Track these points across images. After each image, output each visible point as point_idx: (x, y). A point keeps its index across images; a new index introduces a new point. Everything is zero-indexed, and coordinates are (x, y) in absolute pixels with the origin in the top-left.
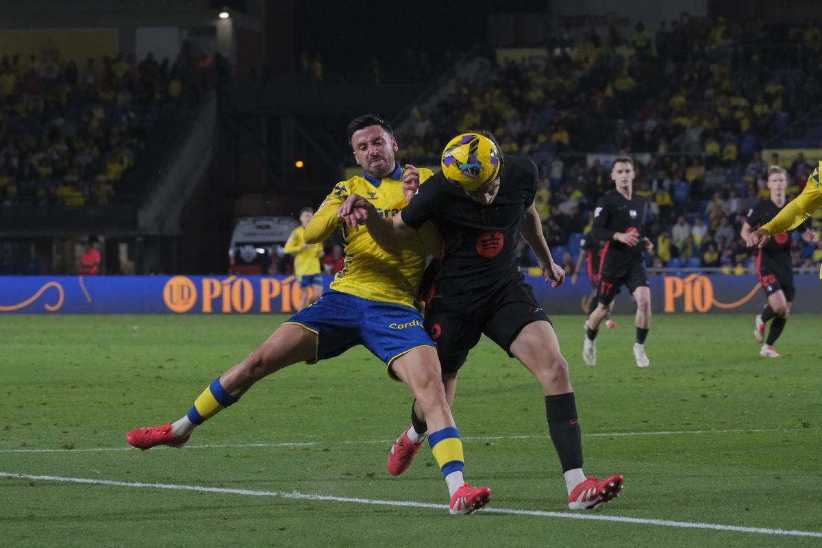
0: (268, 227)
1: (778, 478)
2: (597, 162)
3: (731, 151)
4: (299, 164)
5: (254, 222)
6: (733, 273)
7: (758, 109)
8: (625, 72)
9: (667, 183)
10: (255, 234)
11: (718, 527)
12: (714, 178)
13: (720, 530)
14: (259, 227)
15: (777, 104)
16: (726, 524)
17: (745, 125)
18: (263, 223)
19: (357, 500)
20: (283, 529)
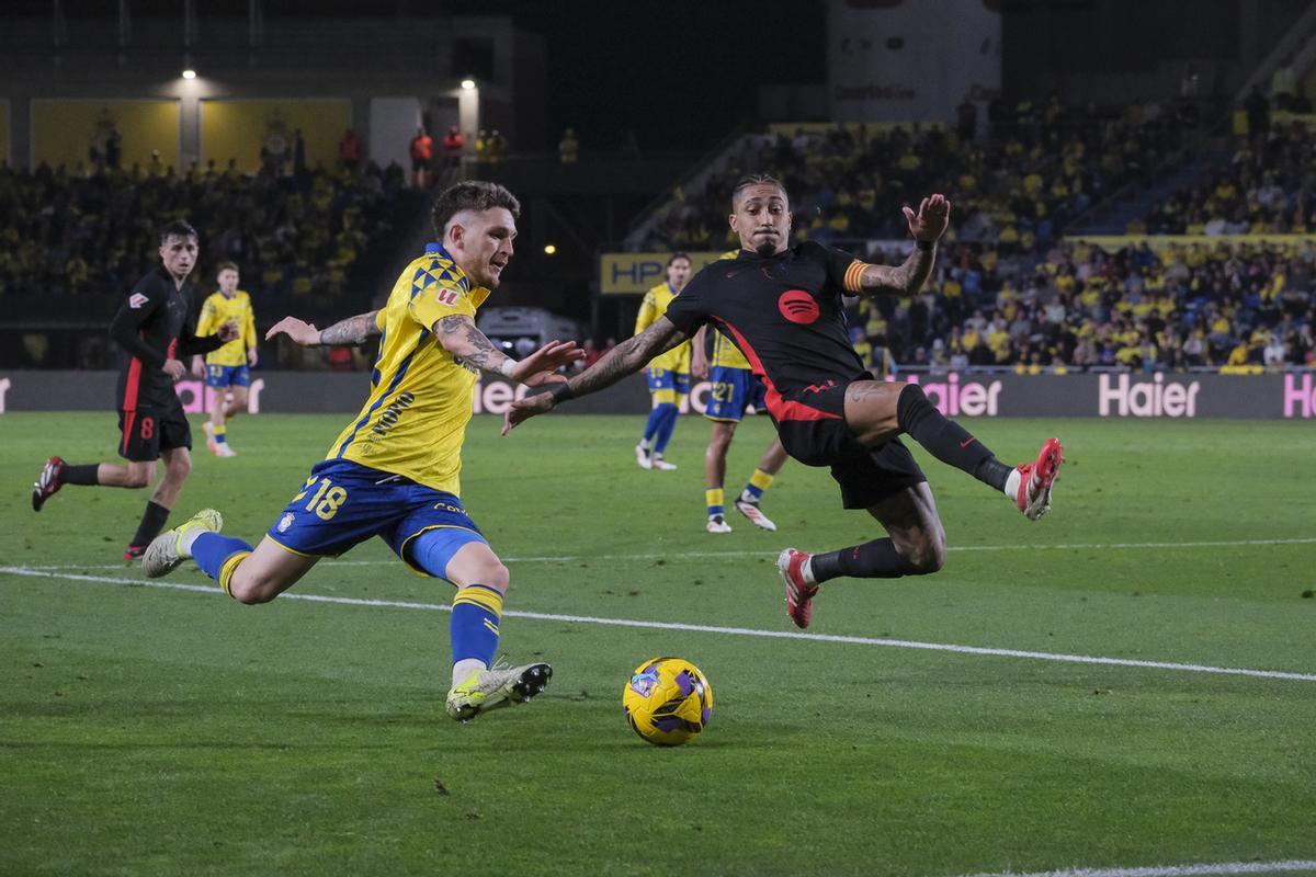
0: (515, 318)
1: (1084, 599)
2: (879, 249)
3: (1027, 240)
4: (550, 249)
5: (501, 313)
6: (1027, 372)
7: (1059, 191)
8: (910, 150)
9: (955, 272)
10: (501, 327)
11: (1020, 654)
12: (1005, 268)
13: (1022, 658)
14: (507, 319)
15: (1077, 186)
16: (1029, 650)
17: (1041, 209)
18: (511, 313)
19: (619, 622)
20: (538, 654)
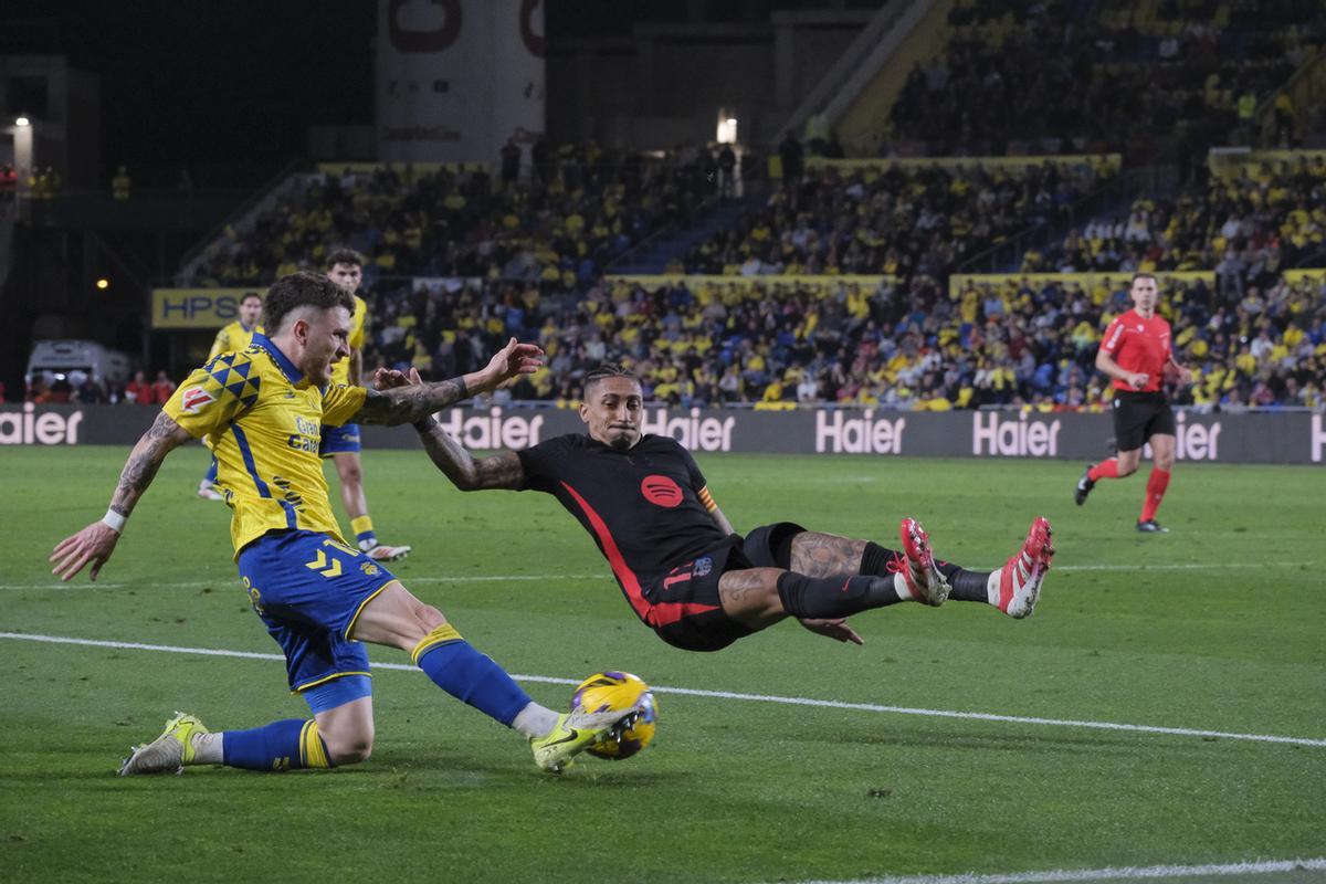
0: (68, 351)
1: (619, 628)
2: (424, 285)
3: (570, 277)
4: (103, 284)
5: (53, 345)
6: (568, 407)
7: (600, 231)
8: (456, 190)
9: (498, 309)
10: (54, 359)
11: (556, 680)
12: (547, 306)
13: (557, 684)
14: (59, 351)
15: (617, 226)
16: (565, 677)
17: (582, 248)
18: (64, 346)
19: (165, 648)
20: (84, 679)
